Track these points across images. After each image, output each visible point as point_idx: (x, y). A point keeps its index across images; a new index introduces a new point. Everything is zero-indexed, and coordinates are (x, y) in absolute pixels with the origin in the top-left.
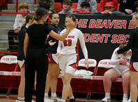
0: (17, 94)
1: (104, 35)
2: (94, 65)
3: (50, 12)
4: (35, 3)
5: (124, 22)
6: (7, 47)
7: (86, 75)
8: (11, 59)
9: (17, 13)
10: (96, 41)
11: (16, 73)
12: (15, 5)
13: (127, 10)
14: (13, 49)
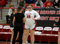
0: (10, 42)
1: (46, 17)
2: (42, 29)
3: (24, 8)
4: (18, 4)
5: (55, 12)
6: (6, 22)
7: (39, 33)
8: (8, 27)
9: (10, 8)
10: (43, 20)
11: (10, 33)
12: (9, 5)
13: (56, 7)
14: (9, 23)
